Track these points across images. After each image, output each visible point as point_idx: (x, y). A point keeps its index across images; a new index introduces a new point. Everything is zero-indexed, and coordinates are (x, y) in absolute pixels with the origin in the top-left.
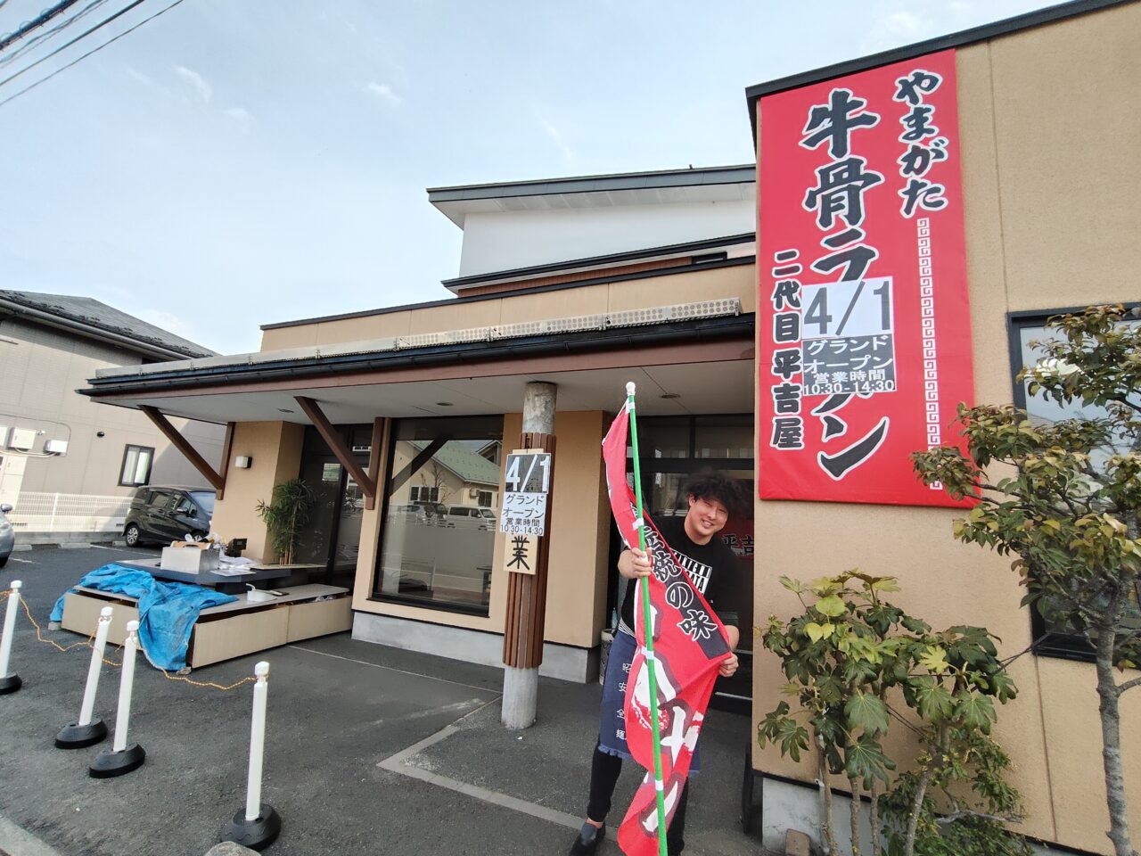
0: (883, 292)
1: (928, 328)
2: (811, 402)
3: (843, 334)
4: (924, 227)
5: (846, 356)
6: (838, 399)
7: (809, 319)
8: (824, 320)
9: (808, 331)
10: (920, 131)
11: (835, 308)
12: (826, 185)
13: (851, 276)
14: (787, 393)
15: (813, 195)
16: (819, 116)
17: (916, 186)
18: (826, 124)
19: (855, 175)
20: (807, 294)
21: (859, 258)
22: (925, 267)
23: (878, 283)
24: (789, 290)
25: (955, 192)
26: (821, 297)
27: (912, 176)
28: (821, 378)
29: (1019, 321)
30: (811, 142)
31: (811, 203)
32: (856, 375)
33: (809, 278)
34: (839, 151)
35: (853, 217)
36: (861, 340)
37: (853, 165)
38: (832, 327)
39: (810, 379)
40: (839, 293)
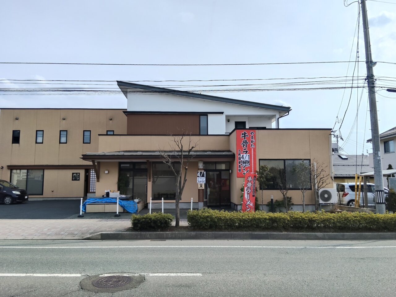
0: (249, 156)
1: (253, 160)
2: (242, 167)
3: (245, 160)
4: (252, 149)
5: (245, 162)
6: (244, 167)
7: (242, 158)
8: (243, 158)
9: (242, 159)
10: (252, 139)
11: (244, 157)
12: (243, 143)
13: (246, 154)
14: (240, 166)
15: (242, 144)
16: (243, 134)
17: (252, 145)
18: (243, 135)
19: (246, 142)
20: (242, 155)
21: (247, 152)
22: (252, 154)
23: (248, 155)
24: (240, 154)
25: (255, 145)
26: (243, 156)
27: (251, 143)
28: (243, 164)
29: (260, 160)
30: (242, 137)
31: (242, 145)
32: (246, 164)
33: (242, 153)
34: (245, 139)
35: (246, 147)
36: (247, 161)
37: (246, 141)
38: (244, 159)
39: (242, 164)
40: (245, 155)
